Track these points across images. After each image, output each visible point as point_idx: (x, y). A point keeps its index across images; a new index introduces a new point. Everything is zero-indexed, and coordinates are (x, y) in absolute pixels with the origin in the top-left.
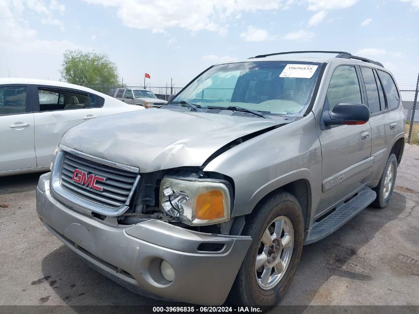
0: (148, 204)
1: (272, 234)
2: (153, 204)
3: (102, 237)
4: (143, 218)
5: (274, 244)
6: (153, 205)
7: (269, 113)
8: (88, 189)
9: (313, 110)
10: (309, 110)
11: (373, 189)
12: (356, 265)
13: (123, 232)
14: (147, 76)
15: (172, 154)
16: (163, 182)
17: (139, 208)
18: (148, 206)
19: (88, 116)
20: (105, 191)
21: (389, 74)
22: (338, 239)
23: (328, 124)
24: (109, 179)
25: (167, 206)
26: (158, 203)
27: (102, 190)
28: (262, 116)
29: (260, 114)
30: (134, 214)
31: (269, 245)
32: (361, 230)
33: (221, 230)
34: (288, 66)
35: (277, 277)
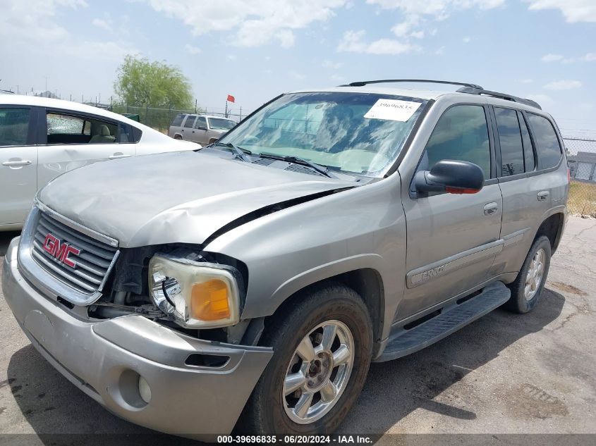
0: (134, 291)
1: (315, 345)
2: (139, 291)
3: (64, 333)
4: (123, 310)
5: (321, 360)
6: (140, 293)
7: (338, 170)
8: (59, 262)
9: (399, 168)
10: (394, 169)
11: (508, 286)
12: (457, 397)
13: (90, 328)
14: (231, 99)
15: (166, 223)
16: (151, 261)
17: (120, 296)
18: (133, 295)
19: (115, 154)
20: (78, 268)
21: (548, 119)
22: (443, 356)
23: (423, 191)
24: (84, 252)
25: (159, 297)
26: (147, 292)
27: (74, 267)
28: (326, 174)
29: (324, 169)
30: (111, 305)
31: (309, 361)
32: (480, 345)
33: (228, 336)
34: (380, 101)
35: (324, 406)
